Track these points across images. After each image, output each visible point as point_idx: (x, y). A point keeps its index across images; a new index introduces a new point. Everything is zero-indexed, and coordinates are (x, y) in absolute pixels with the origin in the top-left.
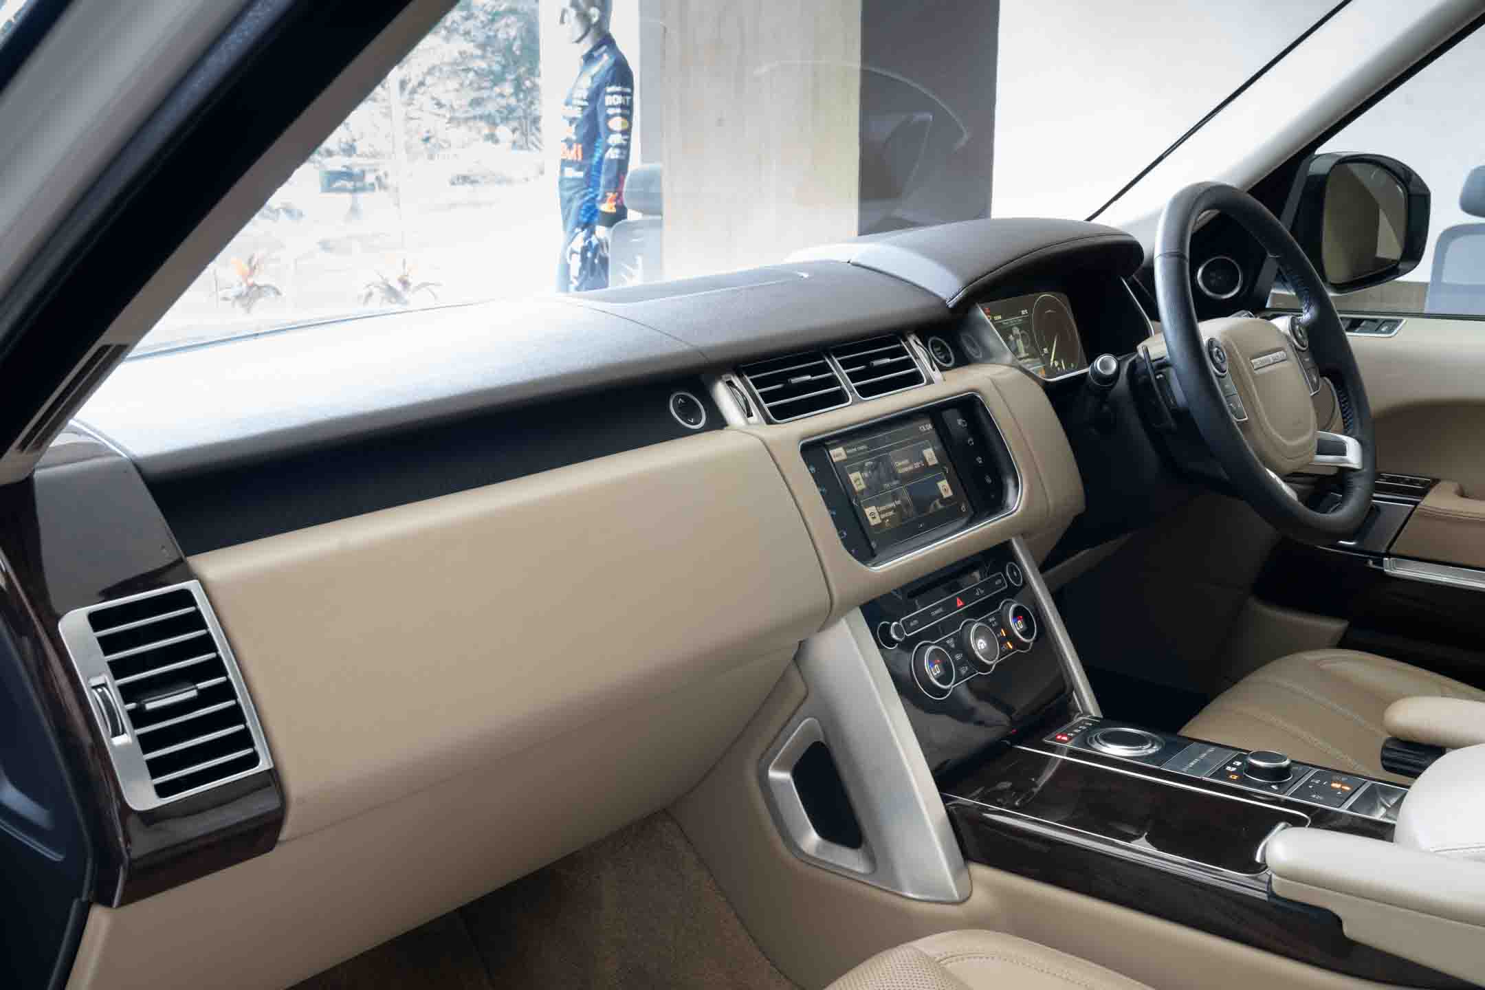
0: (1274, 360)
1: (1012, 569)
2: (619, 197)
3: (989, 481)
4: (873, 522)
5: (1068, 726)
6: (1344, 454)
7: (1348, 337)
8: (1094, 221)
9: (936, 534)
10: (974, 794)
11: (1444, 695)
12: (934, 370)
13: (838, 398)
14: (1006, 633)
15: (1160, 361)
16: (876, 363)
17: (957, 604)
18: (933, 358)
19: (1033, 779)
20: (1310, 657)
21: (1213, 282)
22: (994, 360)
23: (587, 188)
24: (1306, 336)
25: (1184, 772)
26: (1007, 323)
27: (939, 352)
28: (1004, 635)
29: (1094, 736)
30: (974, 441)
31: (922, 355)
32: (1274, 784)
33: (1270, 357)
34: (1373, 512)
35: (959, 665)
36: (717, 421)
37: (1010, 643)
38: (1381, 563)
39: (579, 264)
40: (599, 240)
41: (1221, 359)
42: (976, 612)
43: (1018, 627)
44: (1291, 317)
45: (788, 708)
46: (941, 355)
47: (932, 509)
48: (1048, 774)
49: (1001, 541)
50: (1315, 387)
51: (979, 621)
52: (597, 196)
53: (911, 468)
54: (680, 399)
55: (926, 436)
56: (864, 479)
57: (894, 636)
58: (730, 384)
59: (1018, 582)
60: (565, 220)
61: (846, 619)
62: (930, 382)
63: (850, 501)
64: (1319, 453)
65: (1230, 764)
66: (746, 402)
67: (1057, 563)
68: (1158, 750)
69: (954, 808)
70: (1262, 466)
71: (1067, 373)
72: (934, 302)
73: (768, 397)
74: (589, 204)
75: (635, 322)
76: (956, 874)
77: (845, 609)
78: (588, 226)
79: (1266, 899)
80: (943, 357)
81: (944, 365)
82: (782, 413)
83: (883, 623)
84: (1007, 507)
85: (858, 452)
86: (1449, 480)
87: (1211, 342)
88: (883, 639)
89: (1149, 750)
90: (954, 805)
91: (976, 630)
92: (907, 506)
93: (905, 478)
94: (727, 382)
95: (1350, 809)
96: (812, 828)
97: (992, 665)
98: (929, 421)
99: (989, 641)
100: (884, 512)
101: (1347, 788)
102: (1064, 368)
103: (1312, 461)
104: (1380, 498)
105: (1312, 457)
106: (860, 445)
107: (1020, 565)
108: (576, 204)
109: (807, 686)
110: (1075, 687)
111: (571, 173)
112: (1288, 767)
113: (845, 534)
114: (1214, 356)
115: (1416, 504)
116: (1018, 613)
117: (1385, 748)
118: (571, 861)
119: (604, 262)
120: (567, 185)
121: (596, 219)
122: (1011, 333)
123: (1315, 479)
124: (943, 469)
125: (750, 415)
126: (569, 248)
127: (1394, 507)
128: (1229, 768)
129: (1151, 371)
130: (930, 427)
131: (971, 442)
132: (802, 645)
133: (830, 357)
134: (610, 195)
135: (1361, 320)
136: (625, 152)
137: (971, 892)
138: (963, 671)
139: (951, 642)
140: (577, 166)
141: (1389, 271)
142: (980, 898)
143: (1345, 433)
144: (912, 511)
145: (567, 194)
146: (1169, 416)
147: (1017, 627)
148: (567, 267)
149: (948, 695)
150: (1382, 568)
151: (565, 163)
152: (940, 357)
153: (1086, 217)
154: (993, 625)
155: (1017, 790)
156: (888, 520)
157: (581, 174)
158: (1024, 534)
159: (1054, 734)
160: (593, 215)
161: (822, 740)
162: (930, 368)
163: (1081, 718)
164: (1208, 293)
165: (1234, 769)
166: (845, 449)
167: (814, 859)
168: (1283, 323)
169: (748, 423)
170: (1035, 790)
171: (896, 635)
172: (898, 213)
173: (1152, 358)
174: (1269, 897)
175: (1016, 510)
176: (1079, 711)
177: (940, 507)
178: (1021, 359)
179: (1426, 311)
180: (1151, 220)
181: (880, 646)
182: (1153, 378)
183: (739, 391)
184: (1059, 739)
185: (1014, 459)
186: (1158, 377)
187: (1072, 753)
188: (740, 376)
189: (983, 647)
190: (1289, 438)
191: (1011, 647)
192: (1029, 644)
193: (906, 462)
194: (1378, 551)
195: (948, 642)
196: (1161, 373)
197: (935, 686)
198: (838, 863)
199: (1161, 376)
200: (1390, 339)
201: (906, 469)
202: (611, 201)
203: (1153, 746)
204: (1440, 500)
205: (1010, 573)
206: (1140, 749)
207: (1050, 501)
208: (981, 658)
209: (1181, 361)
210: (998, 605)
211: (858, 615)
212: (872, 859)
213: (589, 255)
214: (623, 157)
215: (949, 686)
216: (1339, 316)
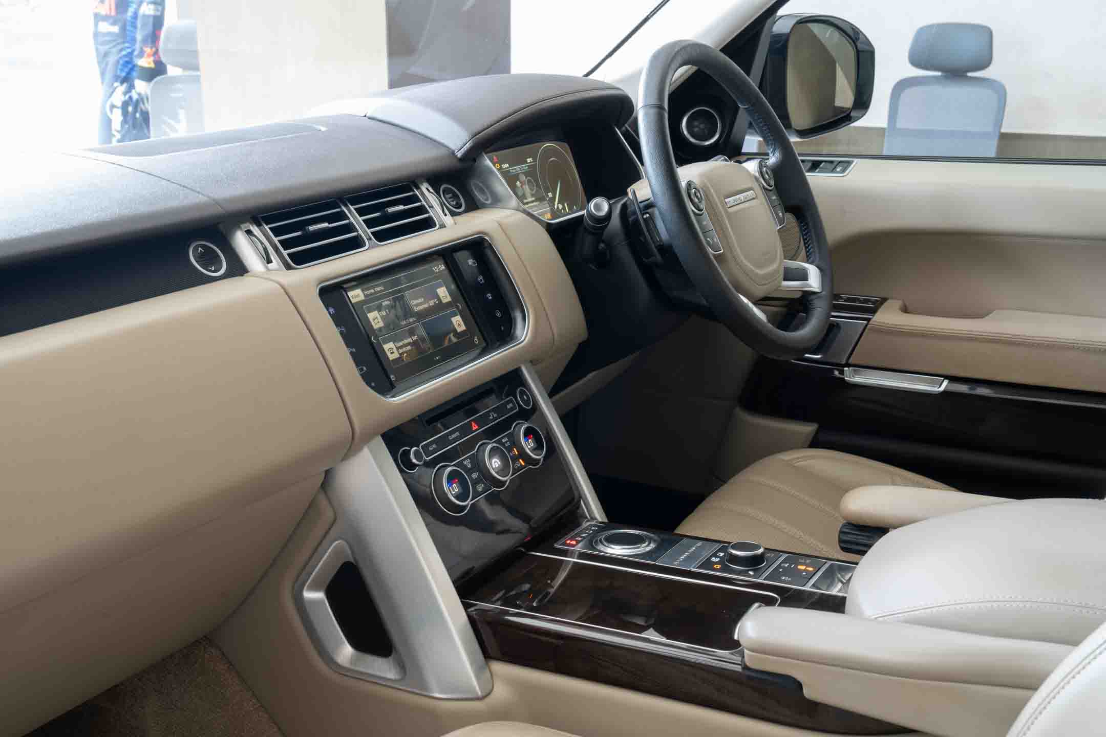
0: (746, 198)
1: (522, 393)
2: (156, 53)
3: (499, 315)
4: (392, 357)
5: (576, 531)
6: (807, 280)
7: (807, 177)
8: (591, 77)
9: (452, 364)
10: (495, 598)
11: (894, 483)
12: (446, 215)
13: (356, 244)
14: (518, 451)
15: (647, 202)
16: (391, 210)
17: (472, 428)
18: (444, 204)
19: (549, 582)
20: (786, 456)
21: (696, 130)
22: (500, 205)
23: (124, 42)
24: (772, 176)
25: (675, 565)
26: (514, 171)
27: (450, 198)
28: (517, 453)
29: (599, 539)
30: (484, 278)
31: (435, 203)
32: (751, 570)
33: (741, 196)
34: (832, 329)
35: (475, 483)
36: (238, 268)
37: (523, 461)
38: (842, 372)
39: (121, 118)
40: (139, 94)
41: (699, 199)
42: (491, 434)
43: (530, 445)
44: (759, 160)
45: (319, 532)
46: (453, 201)
47: (446, 343)
48: (562, 575)
49: (512, 369)
50: (781, 221)
51: (493, 442)
52: (133, 51)
53: (426, 306)
54: (200, 249)
55: (438, 276)
56: (382, 317)
57: (414, 461)
58: (249, 232)
59: (528, 405)
60: (103, 74)
61: (368, 447)
62: (443, 226)
63: (369, 338)
64: (785, 279)
65: (715, 555)
66: (265, 249)
67: (565, 388)
68: (654, 546)
69: (475, 612)
70: (735, 292)
71: (570, 214)
72: (442, 152)
73: (286, 244)
74: (127, 59)
75: (152, 175)
76: (478, 673)
77: (367, 439)
78: (127, 80)
79: (741, 670)
80: (454, 203)
81: (458, 210)
82: (300, 259)
83: (404, 449)
84: (517, 338)
85: (376, 293)
86: (896, 298)
87: (689, 184)
88: (404, 464)
89: (646, 548)
90: (476, 610)
91: (490, 451)
92: (423, 340)
93: (420, 315)
94: (246, 231)
95: (814, 586)
96: (346, 642)
97: (506, 481)
98: (442, 261)
99: (504, 458)
100: (401, 347)
101: (811, 569)
102: (567, 211)
103: (780, 287)
104: (837, 317)
105: (780, 283)
106: (377, 286)
107: (530, 390)
108: (112, 59)
109: (335, 513)
110: (583, 496)
111: (105, 27)
112: (763, 554)
113: (365, 369)
114: (692, 197)
115: (869, 320)
116: (529, 433)
117: (841, 532)
118: (114, 693)
119: (146, 117)
120: (101, 39)
121: (135, 74)
122: (518, 179)
123: (786, 302)
124: (457, 306)
125: (269, 261)
126: (108, 104)
127: (849, 322)
128: (713, 559)
129: (638, 213)
130: (443, 267)
131: (481, 280)
132: (328, 473)
133: (346, 206)
134: (148, 50)
135: (821, 162)
136: (160, 8)
137: (493, 687)
138: (480, 488)
139: (468, 463)
140: (111, 21)
141: (843, 118)
142: (501, 692)
143: (807, 262)
144: (427, 345)
145: (103, 49)
146: (655, 250)
147: (528, 445)
148: (109, 121)
149: (465, 512)
150: (842, 376)
151: (98, 18)
152: (452, 203)
153: (585, 72)
154: (506, 445)
155: (533, 592)
156: (405, 355)
157: (115, 29)
158: (533, 362)
159: (563, 540)
160: (132, 69)
161: (352, 560)
162: (441, 212)
163: (588, 523)
164: (692, 140)
165: (718, 560)
166: (362, 290)
167: (349, 670)
168: (752, 166)
169: (268, 270)
170: (552, 591)
171: (416, 458)
172: (413, 70)
173: (639, 200)
174: (743, 668)
175: (524, 340)
176: (587, 518)
177: (454, 340)
178: (527, 203)
179: (885, 153)
180: (635, 77)
181: (401, 471)
182: (640, 217)
183: (258, 239)
184: (568, 544)
185: (521, 294)
186: (645, 217)
187: (582, 556)
188: (259, 225)
189: (497, 466)
190: (760, 266)
191: (523, 464)
192: (539, 460)
193: (421, 300)
194: (838, 362)
195: (465, 463)
196: (648, 213)
197: (454, 504)
198: (370, 671)
199: (648, 215)
200: (844, 178)
201: (421, 308)
202: (149, 56)
203: (650, 543)
204: (888, 317)
205: (520, 398)
206: (639, 548)
207: (555, 331)
208: (496, 475)
209: (663, 202)
210: (511, 428)
211: (379, 443)
212: (402, 666)
213: (130, 109)
214: (158, 14)
215: (466, 503)
216: (800, 158)
